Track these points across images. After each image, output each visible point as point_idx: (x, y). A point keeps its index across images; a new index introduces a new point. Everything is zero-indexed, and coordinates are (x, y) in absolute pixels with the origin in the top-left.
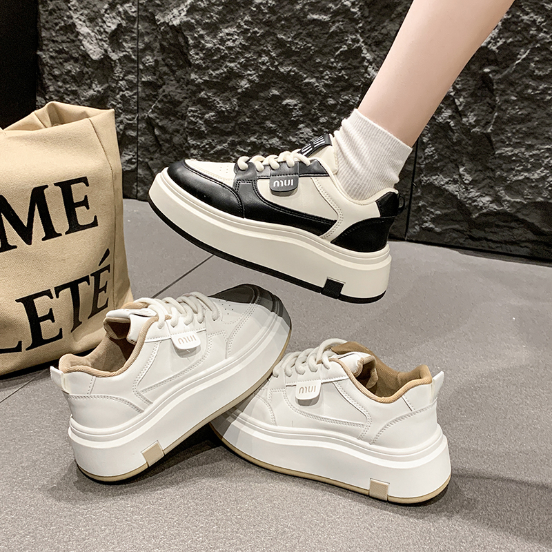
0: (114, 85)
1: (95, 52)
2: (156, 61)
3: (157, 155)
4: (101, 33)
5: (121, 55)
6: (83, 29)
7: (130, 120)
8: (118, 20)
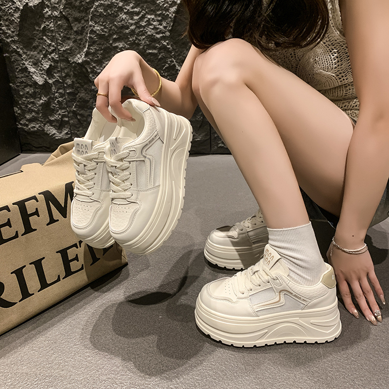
0: (52, 96)
1: (40, 80)
2: (72, 81)
3: (81, 129)
4: (41, 71)
5: (54, 80)
6: (32, 70)
7: (64, 112)
8: (49, 63)
